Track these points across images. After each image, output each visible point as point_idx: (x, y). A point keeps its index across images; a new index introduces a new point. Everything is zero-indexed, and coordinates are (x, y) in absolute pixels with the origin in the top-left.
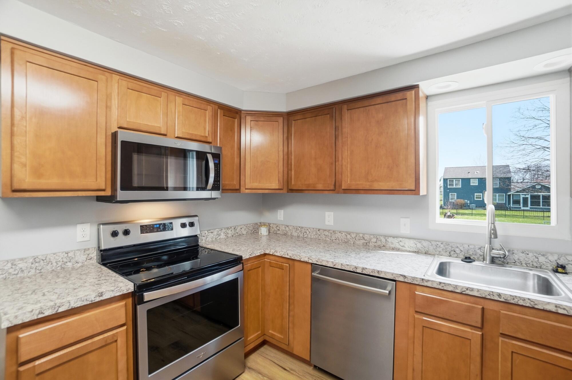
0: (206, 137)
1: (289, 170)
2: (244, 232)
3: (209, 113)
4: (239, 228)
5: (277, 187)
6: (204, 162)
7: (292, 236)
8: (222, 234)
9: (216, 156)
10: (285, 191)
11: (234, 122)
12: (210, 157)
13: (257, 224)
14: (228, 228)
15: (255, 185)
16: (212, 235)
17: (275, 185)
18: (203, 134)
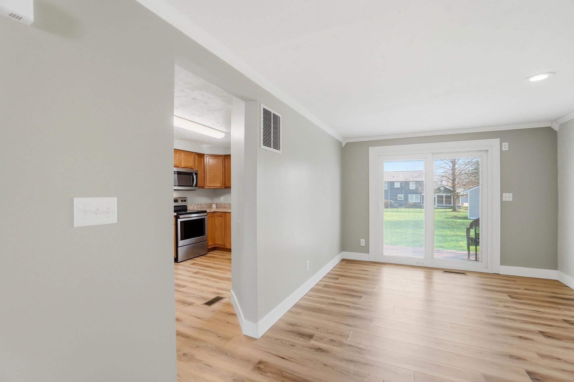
0: (192, 166)
1: (225, 179)
2: (205, 207)
3: (192, 157)
4: (203, 205)
5: (220, 186)
6: (192, 176)
7: (227, 208)
8: (196, 206)
9: (196, 174)
10: (223, 187)
11: (202, 159)
12: (194, 174)
13: (211, 204)
14: (198, 204)
15: (211, 185)
16: (191, 207)
17: (219, 185)
18: (190, 165)
